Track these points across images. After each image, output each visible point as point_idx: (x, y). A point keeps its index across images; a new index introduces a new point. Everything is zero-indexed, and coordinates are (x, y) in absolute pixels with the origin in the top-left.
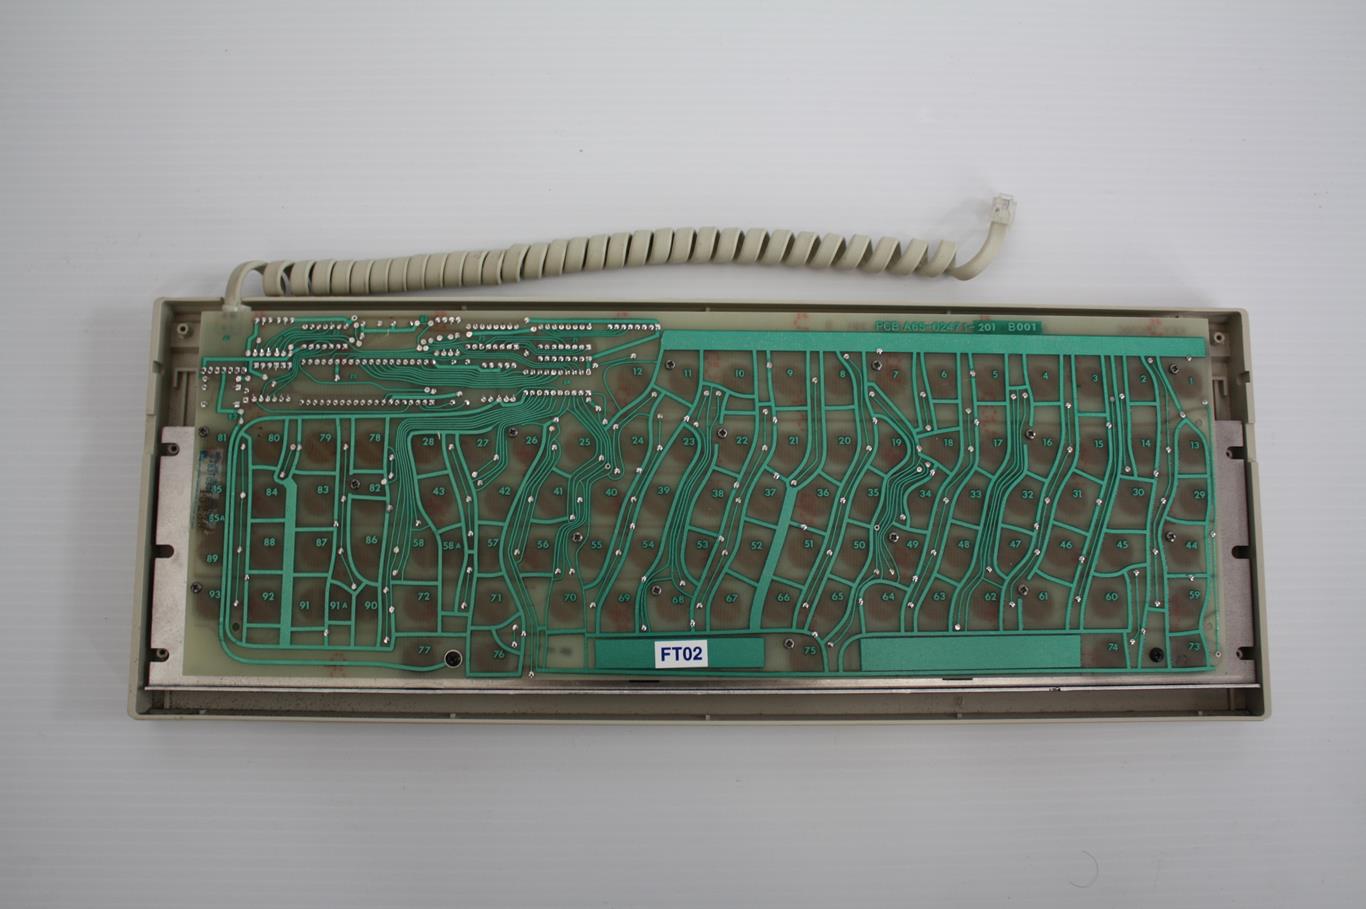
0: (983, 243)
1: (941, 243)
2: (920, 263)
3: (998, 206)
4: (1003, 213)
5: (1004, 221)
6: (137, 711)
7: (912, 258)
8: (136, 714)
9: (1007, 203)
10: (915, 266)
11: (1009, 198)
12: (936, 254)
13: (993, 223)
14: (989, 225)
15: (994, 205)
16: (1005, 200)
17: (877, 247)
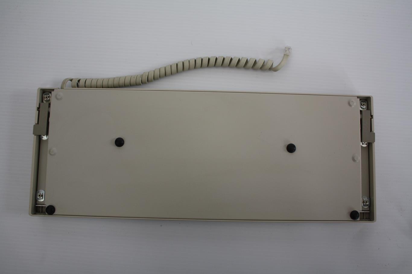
0: (281, 60)
1: (269, 60)
2: (262, 66)
3: (286, 49)
4: (288, 52)
5: (288, 54)
6: (31, 213)
7: (260, 64)
8: (31, 214)
9: (289, 49)
10: (261, 66)
11: (289, 47)
12: (267, 63)
13: (284, 55)
14: (283, 55)
15: (285, 49)
16: (288, 48)
17: (249, 61)
